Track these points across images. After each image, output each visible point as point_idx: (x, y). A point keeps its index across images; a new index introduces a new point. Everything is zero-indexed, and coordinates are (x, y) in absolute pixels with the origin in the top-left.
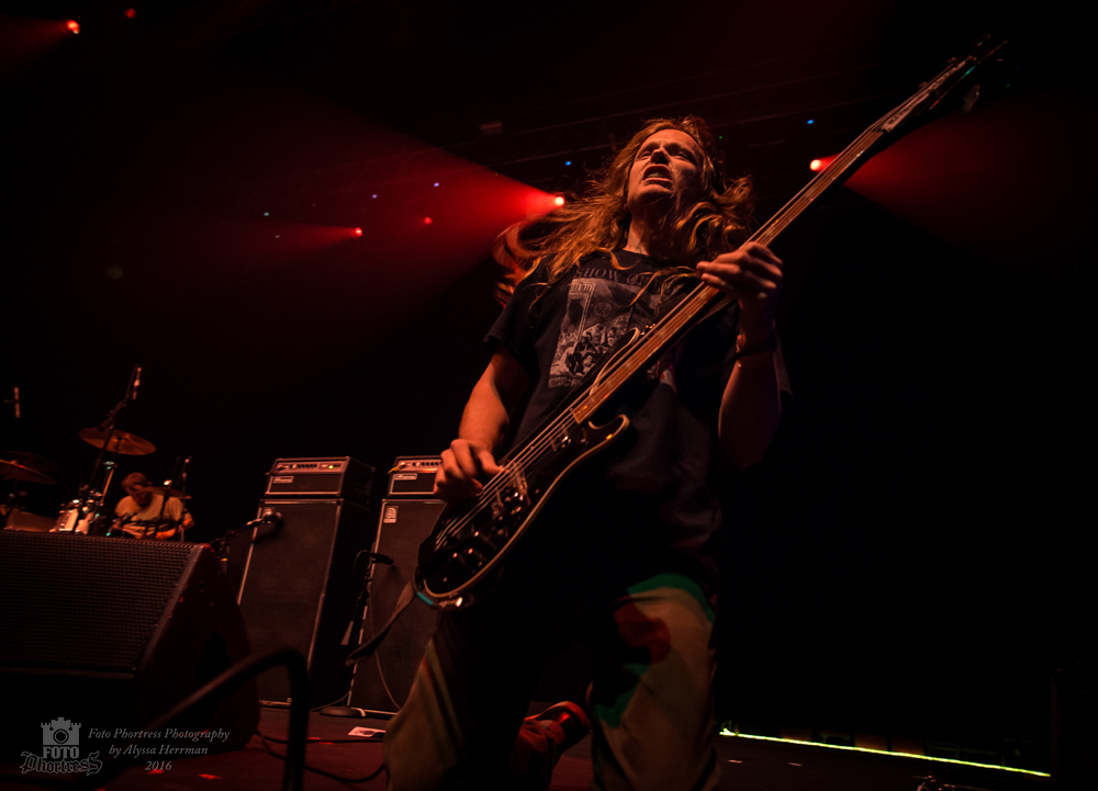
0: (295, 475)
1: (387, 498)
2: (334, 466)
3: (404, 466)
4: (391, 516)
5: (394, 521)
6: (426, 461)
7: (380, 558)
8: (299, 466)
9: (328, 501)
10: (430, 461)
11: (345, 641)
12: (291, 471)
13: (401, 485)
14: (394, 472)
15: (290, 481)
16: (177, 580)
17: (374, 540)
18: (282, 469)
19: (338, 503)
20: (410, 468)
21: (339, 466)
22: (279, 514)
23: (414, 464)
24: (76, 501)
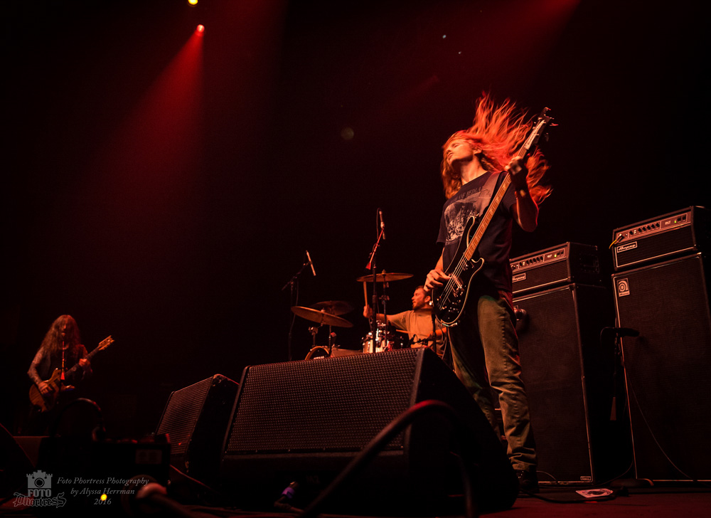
0: (527, 271)
1: (615, 272)
2: (558, 254)
3: (622, 237)
4: (624, 289)
5: (628, 293)
6: (641, 227)
7: (624, 332)
8: (527, 262)
9: (561, 288)
10: (650, 224)
11: (613, 417)
12: (522, 269)
13: (625, 256)
14: (615, 246)
15: (524, 278)
16: (413, 377)
17: (615, 315)
18: (514, 268)
19: (572, 288)
20: (629, 237)
21: (562, 253)
22: (523, 310)
23: (631, 233)
24: (370, 334)
